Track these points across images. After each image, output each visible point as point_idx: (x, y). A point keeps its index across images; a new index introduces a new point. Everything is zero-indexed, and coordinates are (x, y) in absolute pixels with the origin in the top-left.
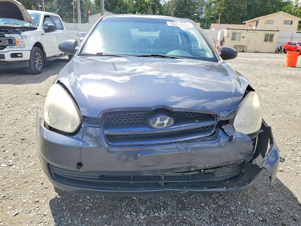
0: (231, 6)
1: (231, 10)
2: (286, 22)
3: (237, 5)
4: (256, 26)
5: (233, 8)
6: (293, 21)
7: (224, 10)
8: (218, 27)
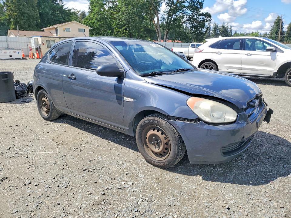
0: (23, 13)
1: (24, 16)
2: (80, 30)
3: (29, 12)
4: (57, 33)
5: (25, 15)
6: (85, 30)
7: (16, 16)
8: (18, 34)
